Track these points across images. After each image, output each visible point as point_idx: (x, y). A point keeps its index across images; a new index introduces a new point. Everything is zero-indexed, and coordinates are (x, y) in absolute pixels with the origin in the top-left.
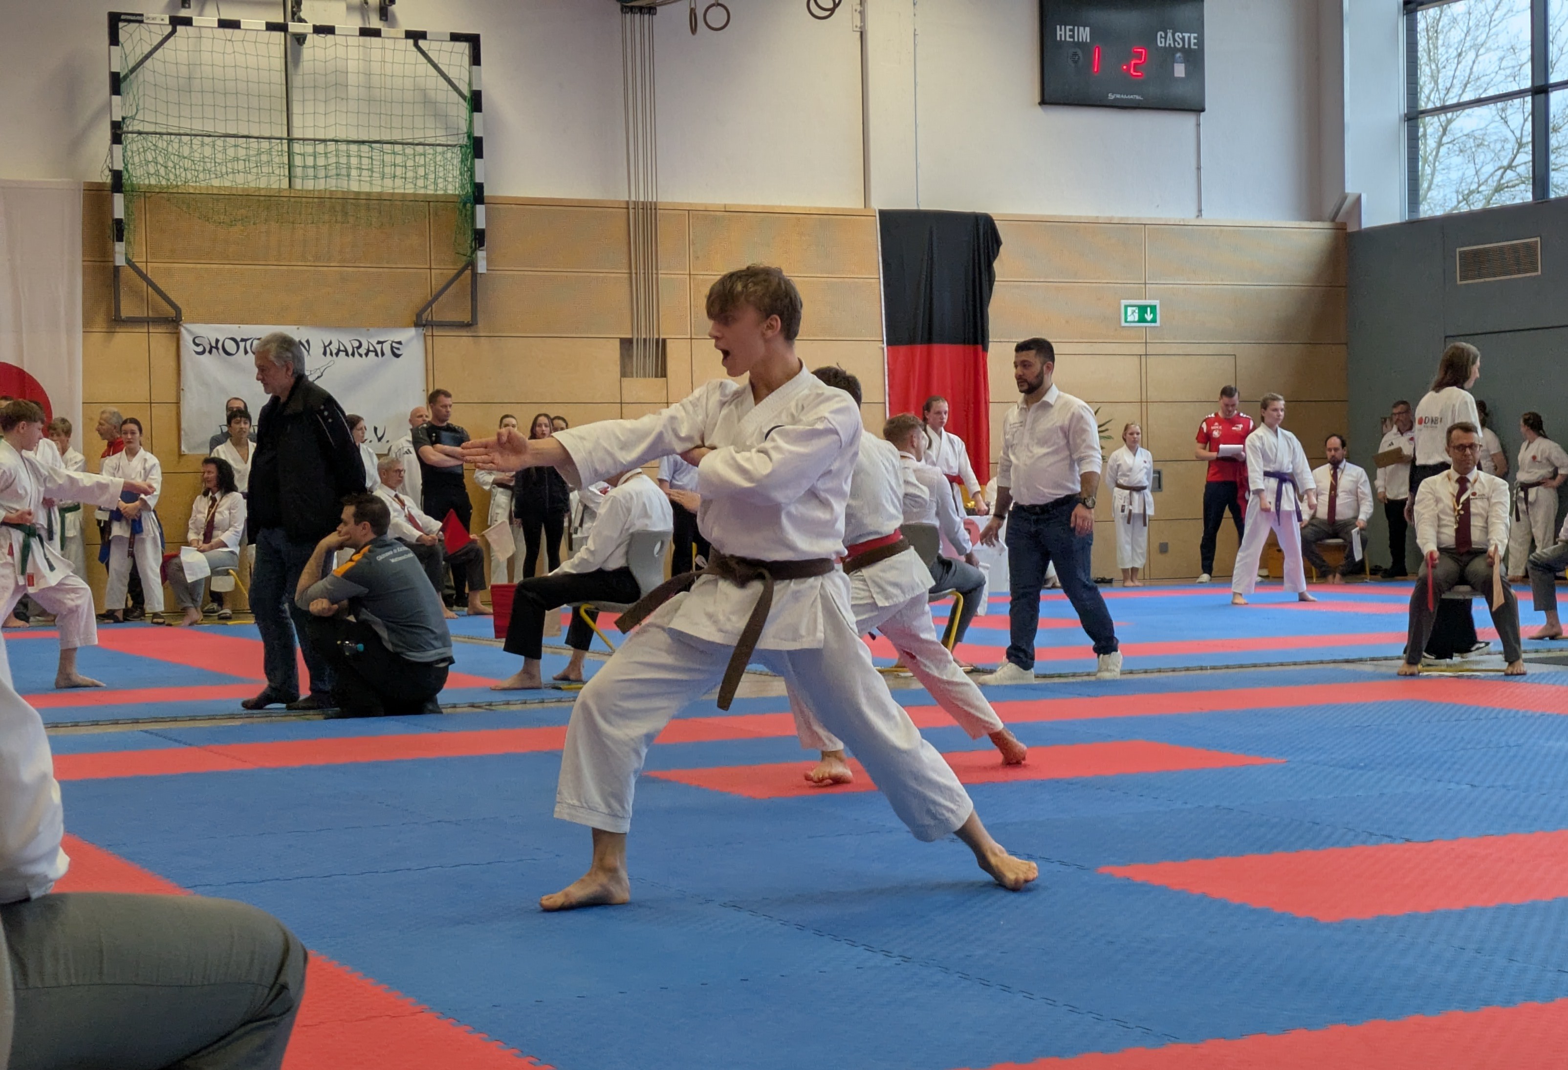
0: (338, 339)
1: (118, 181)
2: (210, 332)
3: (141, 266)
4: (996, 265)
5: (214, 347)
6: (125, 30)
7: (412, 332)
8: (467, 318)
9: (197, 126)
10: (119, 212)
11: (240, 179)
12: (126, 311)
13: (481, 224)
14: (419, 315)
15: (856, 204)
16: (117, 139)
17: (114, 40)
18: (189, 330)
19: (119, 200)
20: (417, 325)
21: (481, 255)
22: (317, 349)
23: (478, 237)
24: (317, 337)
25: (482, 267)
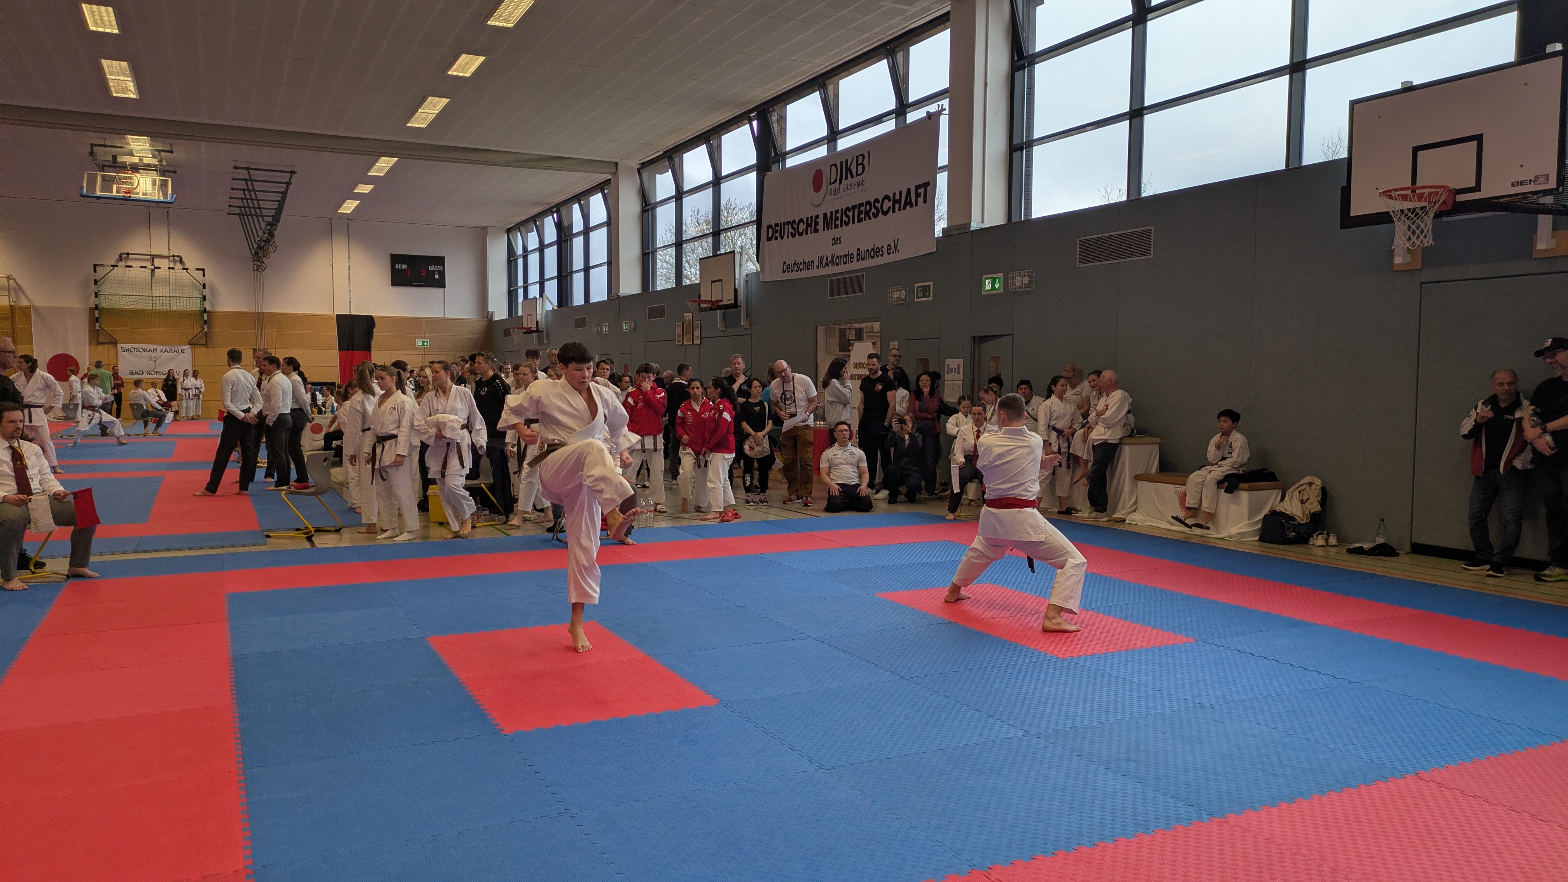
0: (164, 348)
1: (97, 307)
2: (126, 346)
3: (106, 329)
4: (374, 330)
5: (127, 350)
6: (98, 269)
7: (188, 346)
8: (204, 342)
9: (121, 293)
10: (97, 315)
11: (133, 307)
12: (101, 341)
13: (206, 318)
14: (189, 342)
15: (330, 313)
16: (96, 296)
17: (95, 271)
18: (119, 346)
19: (97, 312)
20: (189, 344)
21: (206, 327)
22: (159, 351)
23: (206, 322)
24: (159, 348)
25: (206, 330)
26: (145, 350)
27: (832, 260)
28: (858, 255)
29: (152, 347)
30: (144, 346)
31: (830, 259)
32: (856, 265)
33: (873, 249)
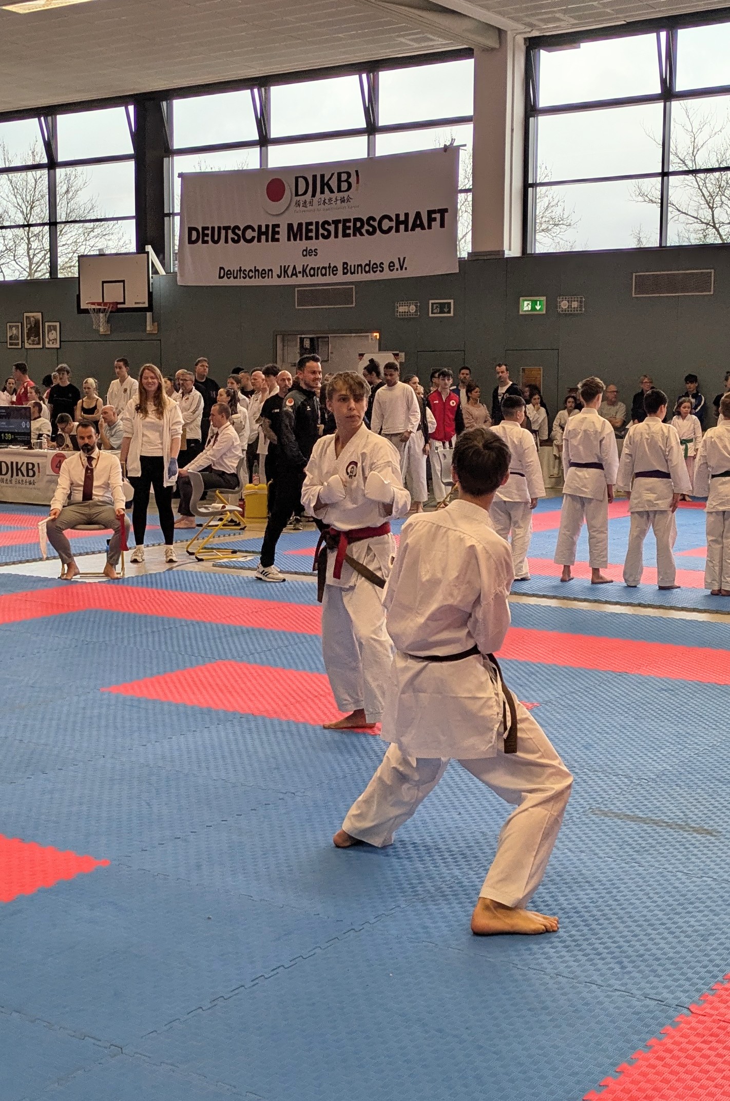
27: (304, 271)
28: (344, 268)
31: (299, 269)
32: (340, 278)
33: (369, 265)
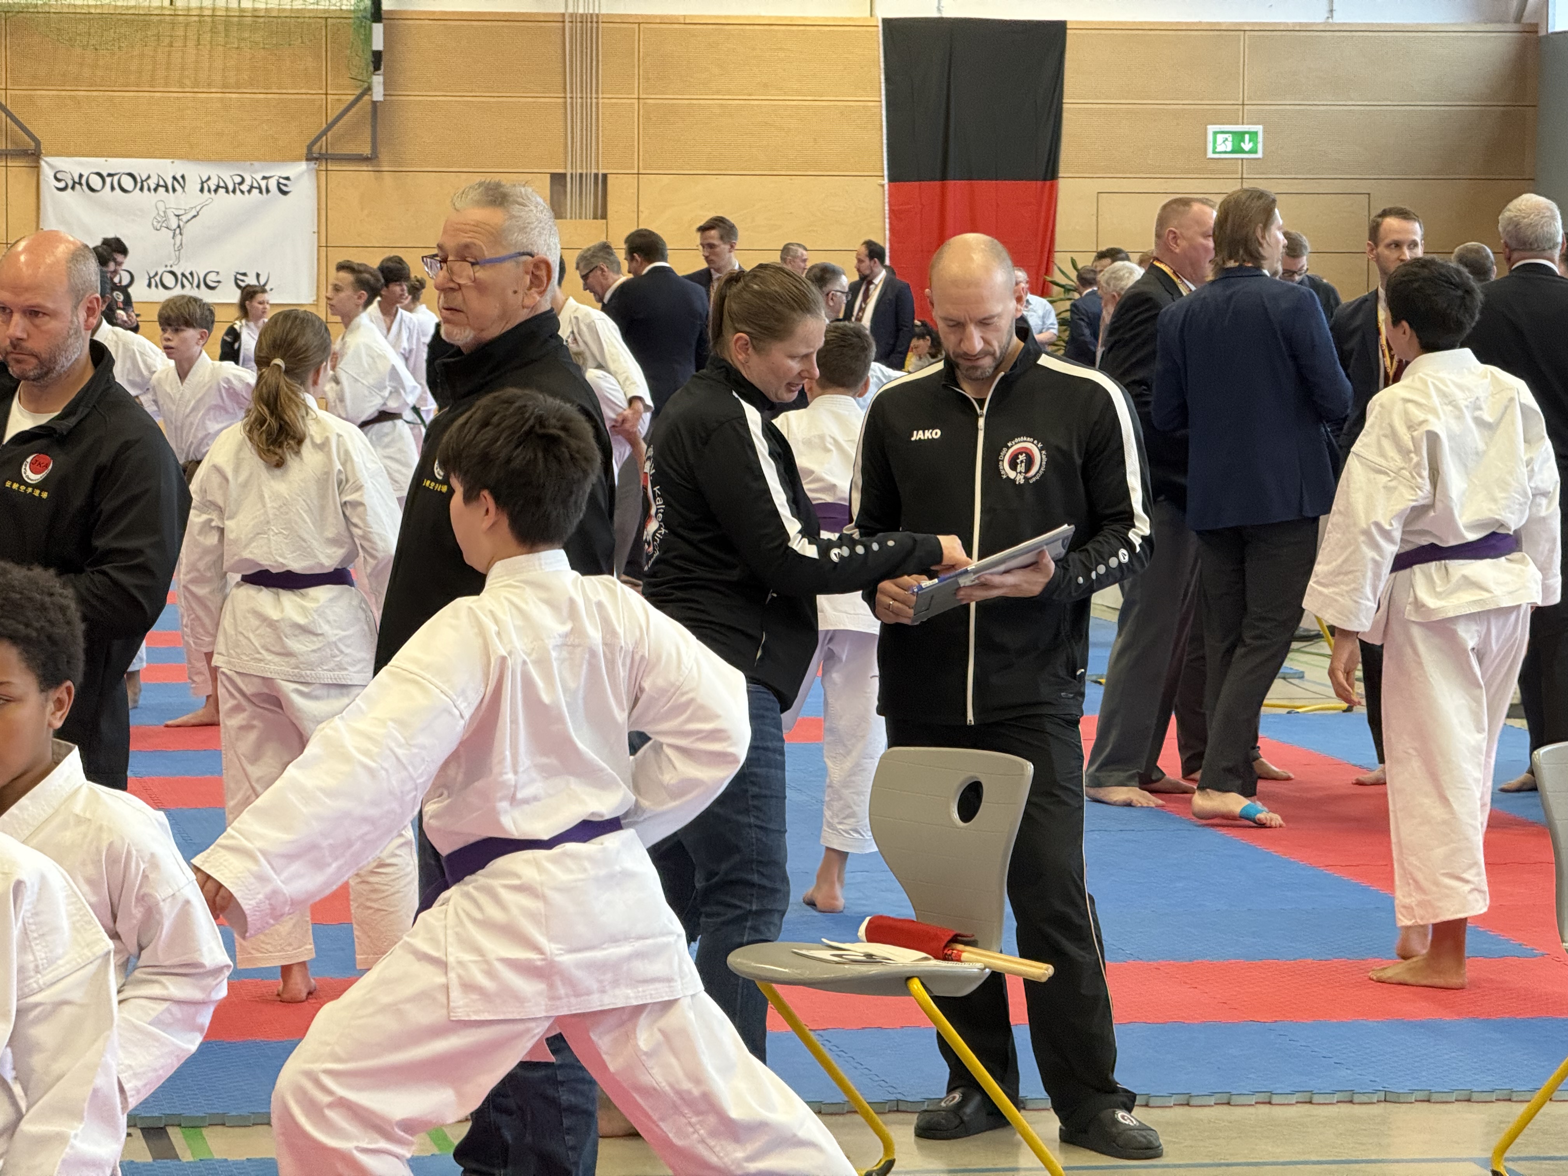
0: (217, 173)
2: (72, 166)
5: (77, 183)
7: (303, 166)
8: (367, 151)
13: (378, 44)
14: (310, 148)
18: (49, 165)
20: (309, 159)
21: (378, 81)
22: (193, 185)
23: (377, 58)
24: (194, 172)
25: (378, 94)
26: (140, 184)
29: (166, 168)
30: (141, 166)
